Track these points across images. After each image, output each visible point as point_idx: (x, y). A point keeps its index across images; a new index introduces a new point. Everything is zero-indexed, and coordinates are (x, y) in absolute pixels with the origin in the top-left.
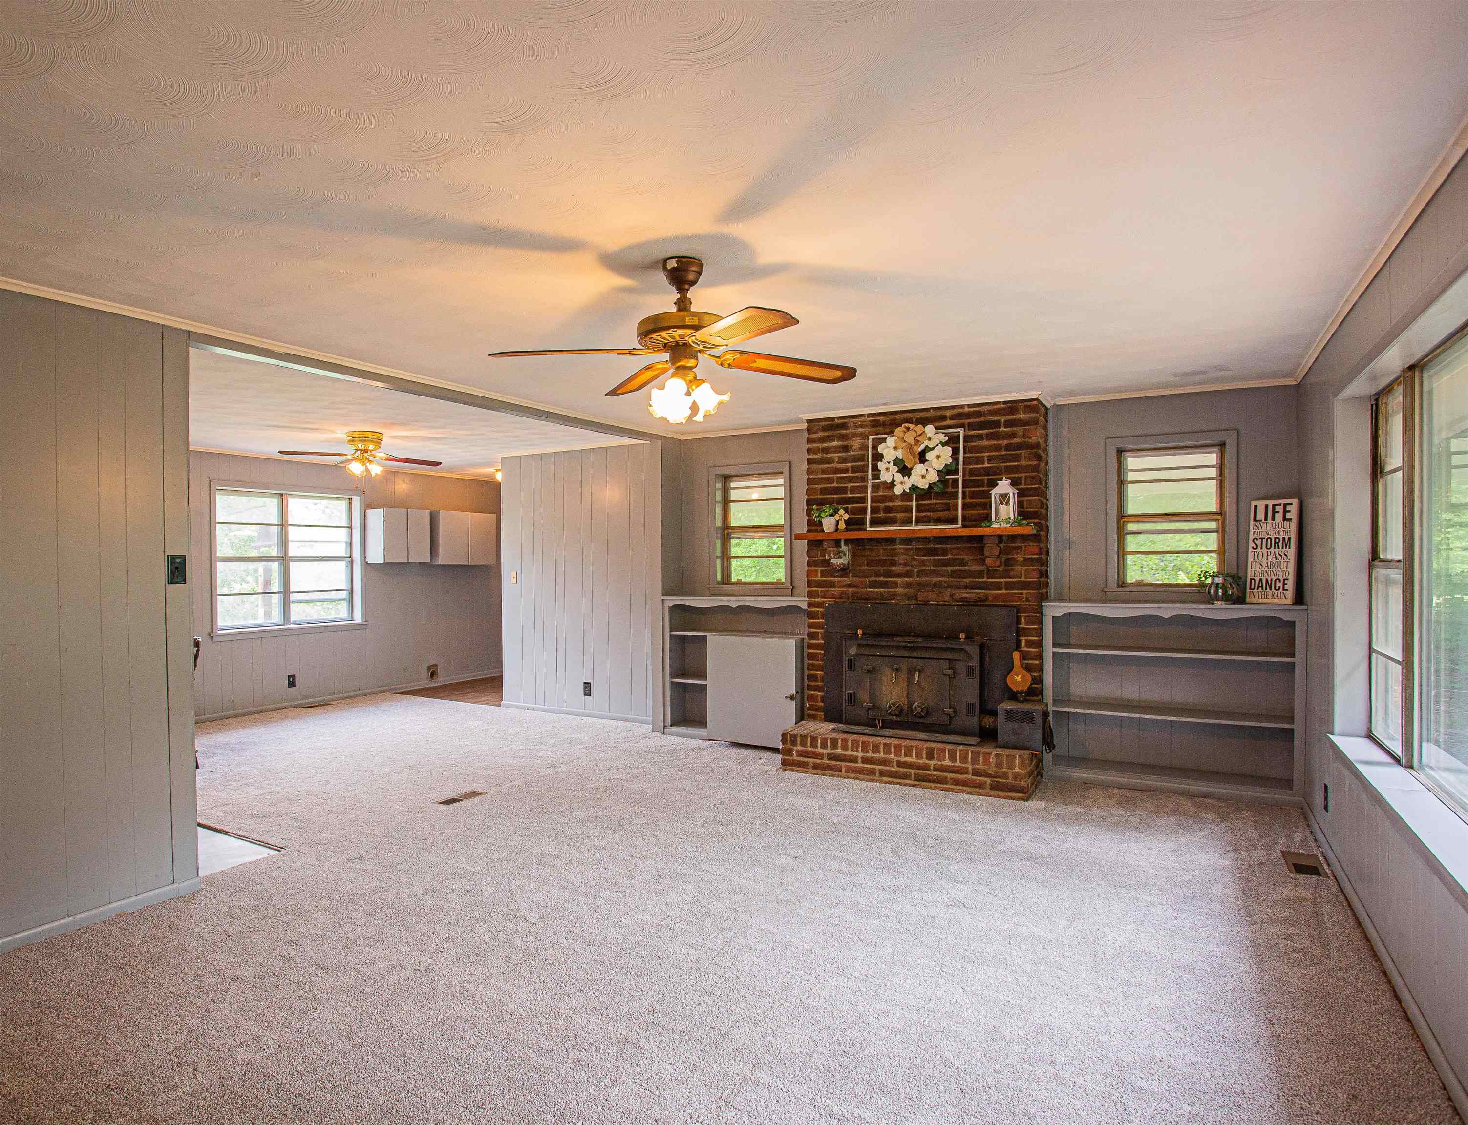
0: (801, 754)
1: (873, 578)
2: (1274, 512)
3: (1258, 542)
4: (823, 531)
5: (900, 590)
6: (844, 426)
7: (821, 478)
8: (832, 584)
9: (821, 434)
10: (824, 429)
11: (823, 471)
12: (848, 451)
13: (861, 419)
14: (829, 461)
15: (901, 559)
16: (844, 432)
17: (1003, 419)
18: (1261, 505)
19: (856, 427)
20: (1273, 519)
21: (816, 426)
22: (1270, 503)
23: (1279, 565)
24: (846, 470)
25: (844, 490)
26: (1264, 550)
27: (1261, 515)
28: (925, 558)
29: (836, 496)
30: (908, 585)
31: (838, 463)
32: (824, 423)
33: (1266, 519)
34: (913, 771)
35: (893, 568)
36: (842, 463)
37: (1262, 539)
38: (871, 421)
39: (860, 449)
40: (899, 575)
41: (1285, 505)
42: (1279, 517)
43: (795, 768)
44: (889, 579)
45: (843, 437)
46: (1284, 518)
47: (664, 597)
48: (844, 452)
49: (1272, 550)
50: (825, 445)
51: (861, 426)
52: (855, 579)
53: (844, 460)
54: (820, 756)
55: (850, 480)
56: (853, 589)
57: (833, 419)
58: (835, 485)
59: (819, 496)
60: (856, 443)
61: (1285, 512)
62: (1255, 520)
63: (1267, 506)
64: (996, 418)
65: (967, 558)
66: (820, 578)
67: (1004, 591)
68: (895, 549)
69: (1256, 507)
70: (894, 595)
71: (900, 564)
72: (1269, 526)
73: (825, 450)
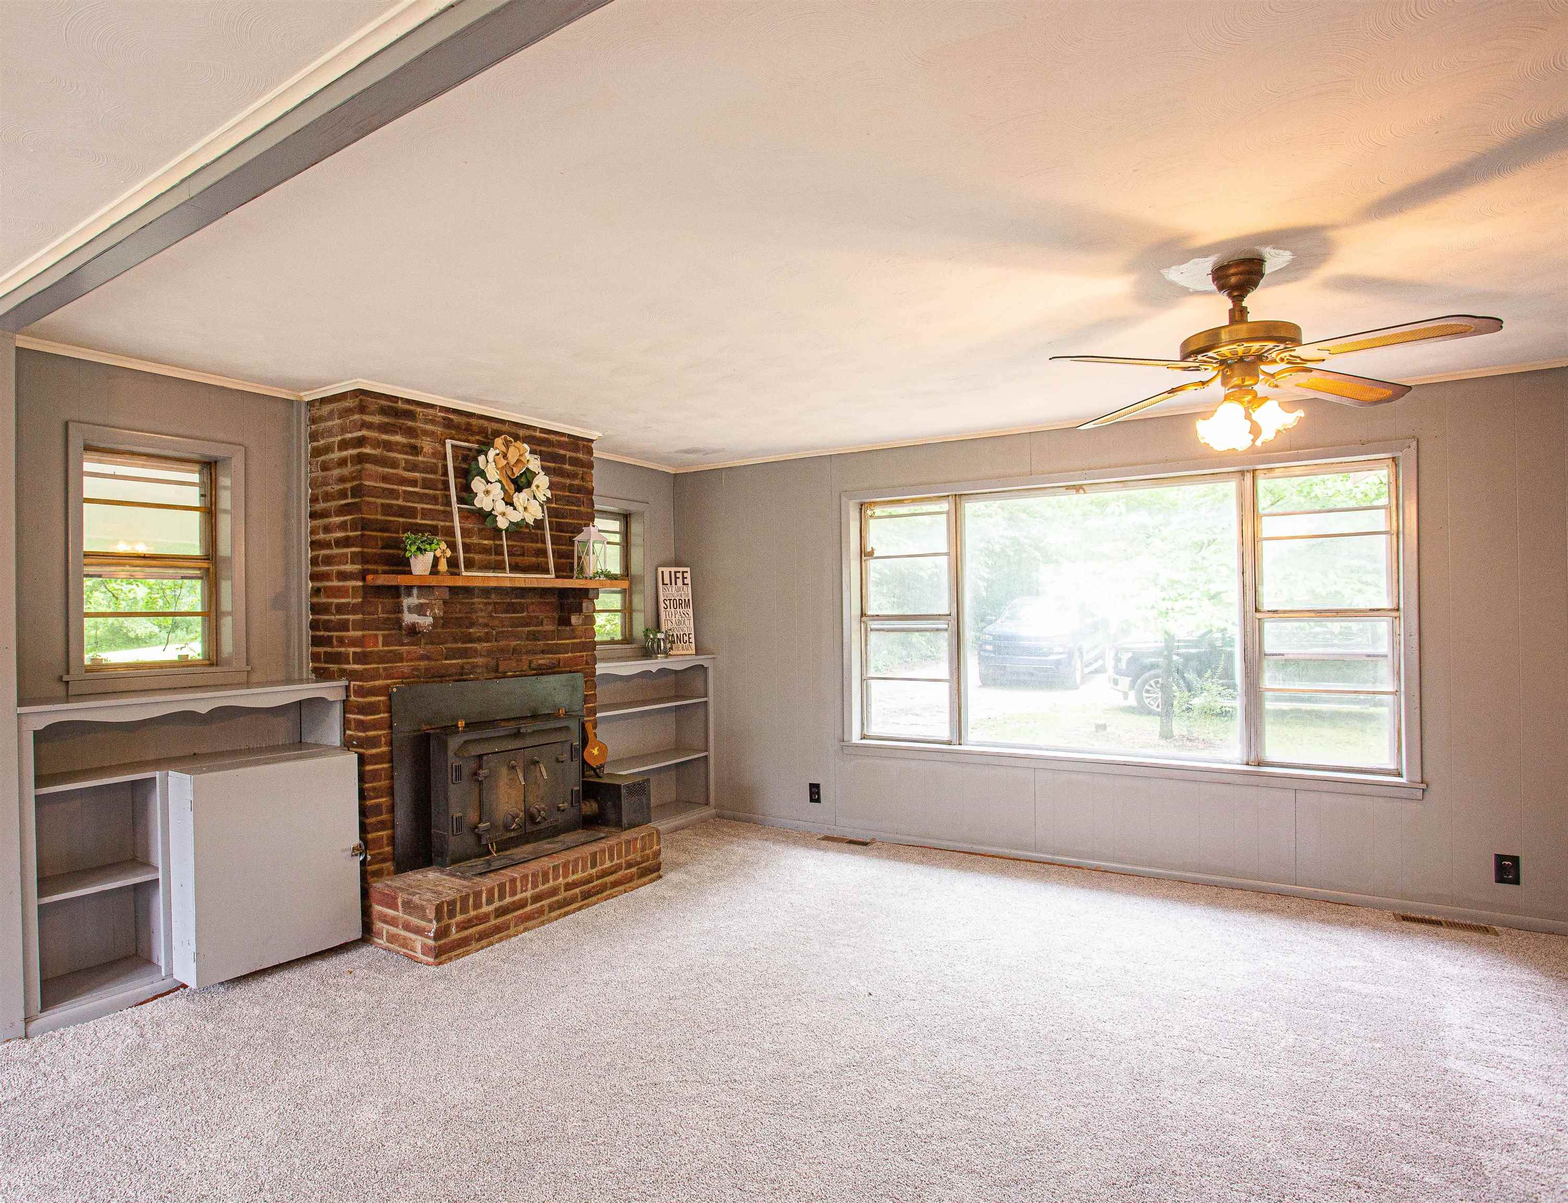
0: (462, 927)
1: (449, 645)
2: (676, 578)
3: (668, 603)
4: (410, 573)
5: (479, 660)
6: (410, 415)
7: (384, 489)
8: (399, 658)
9: (377, 419)
10: (383, 411)
11: (385, 479)
12: (417, 454)
13: (431, 411)
14: (394, 464)
15: (481, 616)
16: (410, 423)
17: (569, 454)
18: (666, 570)
19: (427, 421)
20: (676, 584)
21: (373, 405)
22: (673, 569)
23: (684, 622)
24: (414, 483)
25: (412, 512)
26: (673, 610)
27: (667, 581)
28: (504, 615)
29: (401, 520)
30: (490, 653)
31: (405, 469)
32: (383, 403)
33: (671, 584)
34: (577, 890)
35: (471, 630)
36: (409, 471)
37: (670, 600)
38: (444, 418)
39: (434, 455)
40: (479, 640)
41: (683, 572)
42: (680, 581)
43: (453, 954)
44: (470, 645)
45: (411, 432)
46: (684, 584)
47: (21, 710)
48: (412, 454)
49: (678, 609)
50: (385, 437)
51: (433, 422)
52: (428, 647)
53: (413, 467)
54: (485, 918)
55: (422, 498)
56: (426, 662)
57: (395, 399)
58: (400, 502)
59: (379, 517)
60: (427, 445)
61: (684, 578)
62: (663, 584)
63: (670, 572)
64: (562, 452)
65: (541, 616)
66: (381, 648)
67: (570, 655)
68: (473, 604)
69: (663, 572)
70: (475, 666)
71: (480, 625)
72: (674, 590)
73: (388, 446)
